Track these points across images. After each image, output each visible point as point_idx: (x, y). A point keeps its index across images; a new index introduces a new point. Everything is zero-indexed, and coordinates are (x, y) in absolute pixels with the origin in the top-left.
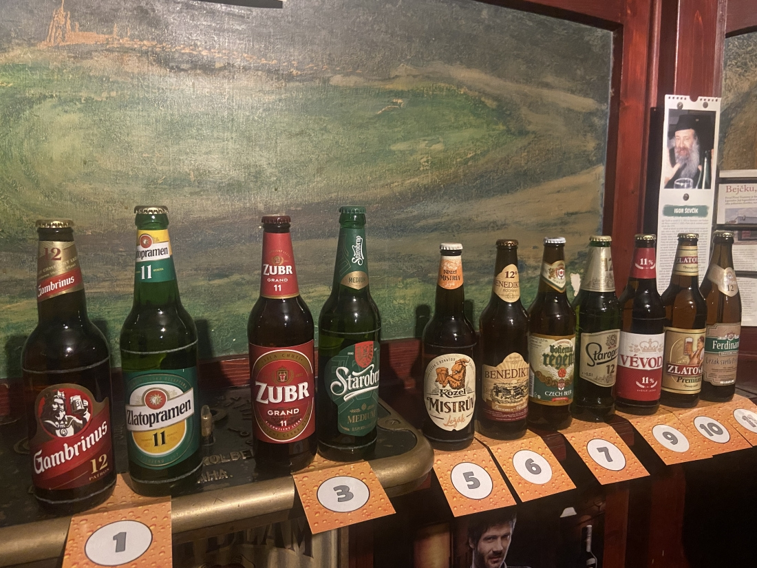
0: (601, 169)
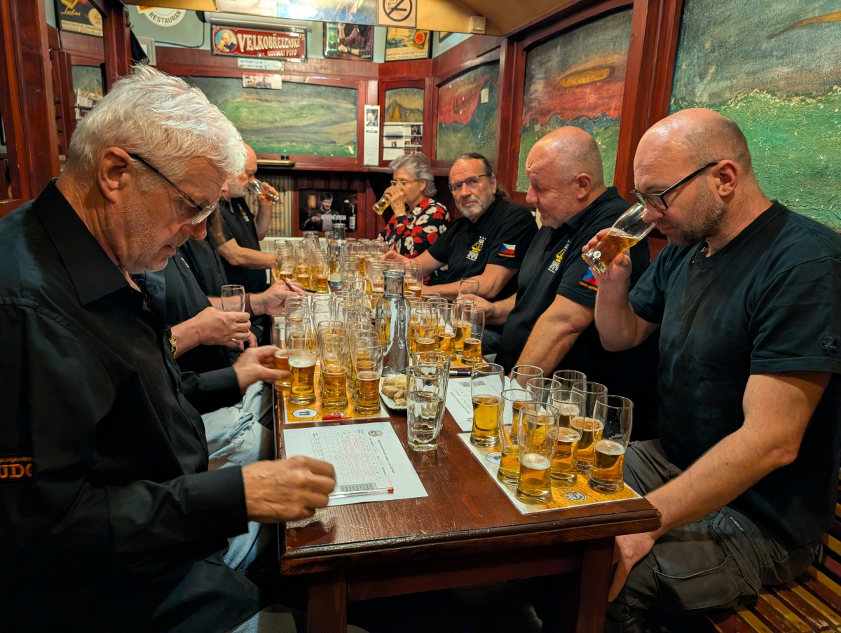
0: (356, 122)
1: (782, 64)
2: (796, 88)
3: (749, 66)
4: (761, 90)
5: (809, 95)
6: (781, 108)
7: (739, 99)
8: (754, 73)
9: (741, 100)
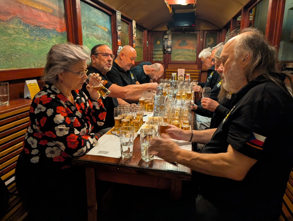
1: (95, 32)
2: (98, 38)
3: (91, 30)
4: (94, 36)
5: (99, 40)
6: (97, 41)
7: (91, 37)
8: (92, 32)
9: (91, 38)
